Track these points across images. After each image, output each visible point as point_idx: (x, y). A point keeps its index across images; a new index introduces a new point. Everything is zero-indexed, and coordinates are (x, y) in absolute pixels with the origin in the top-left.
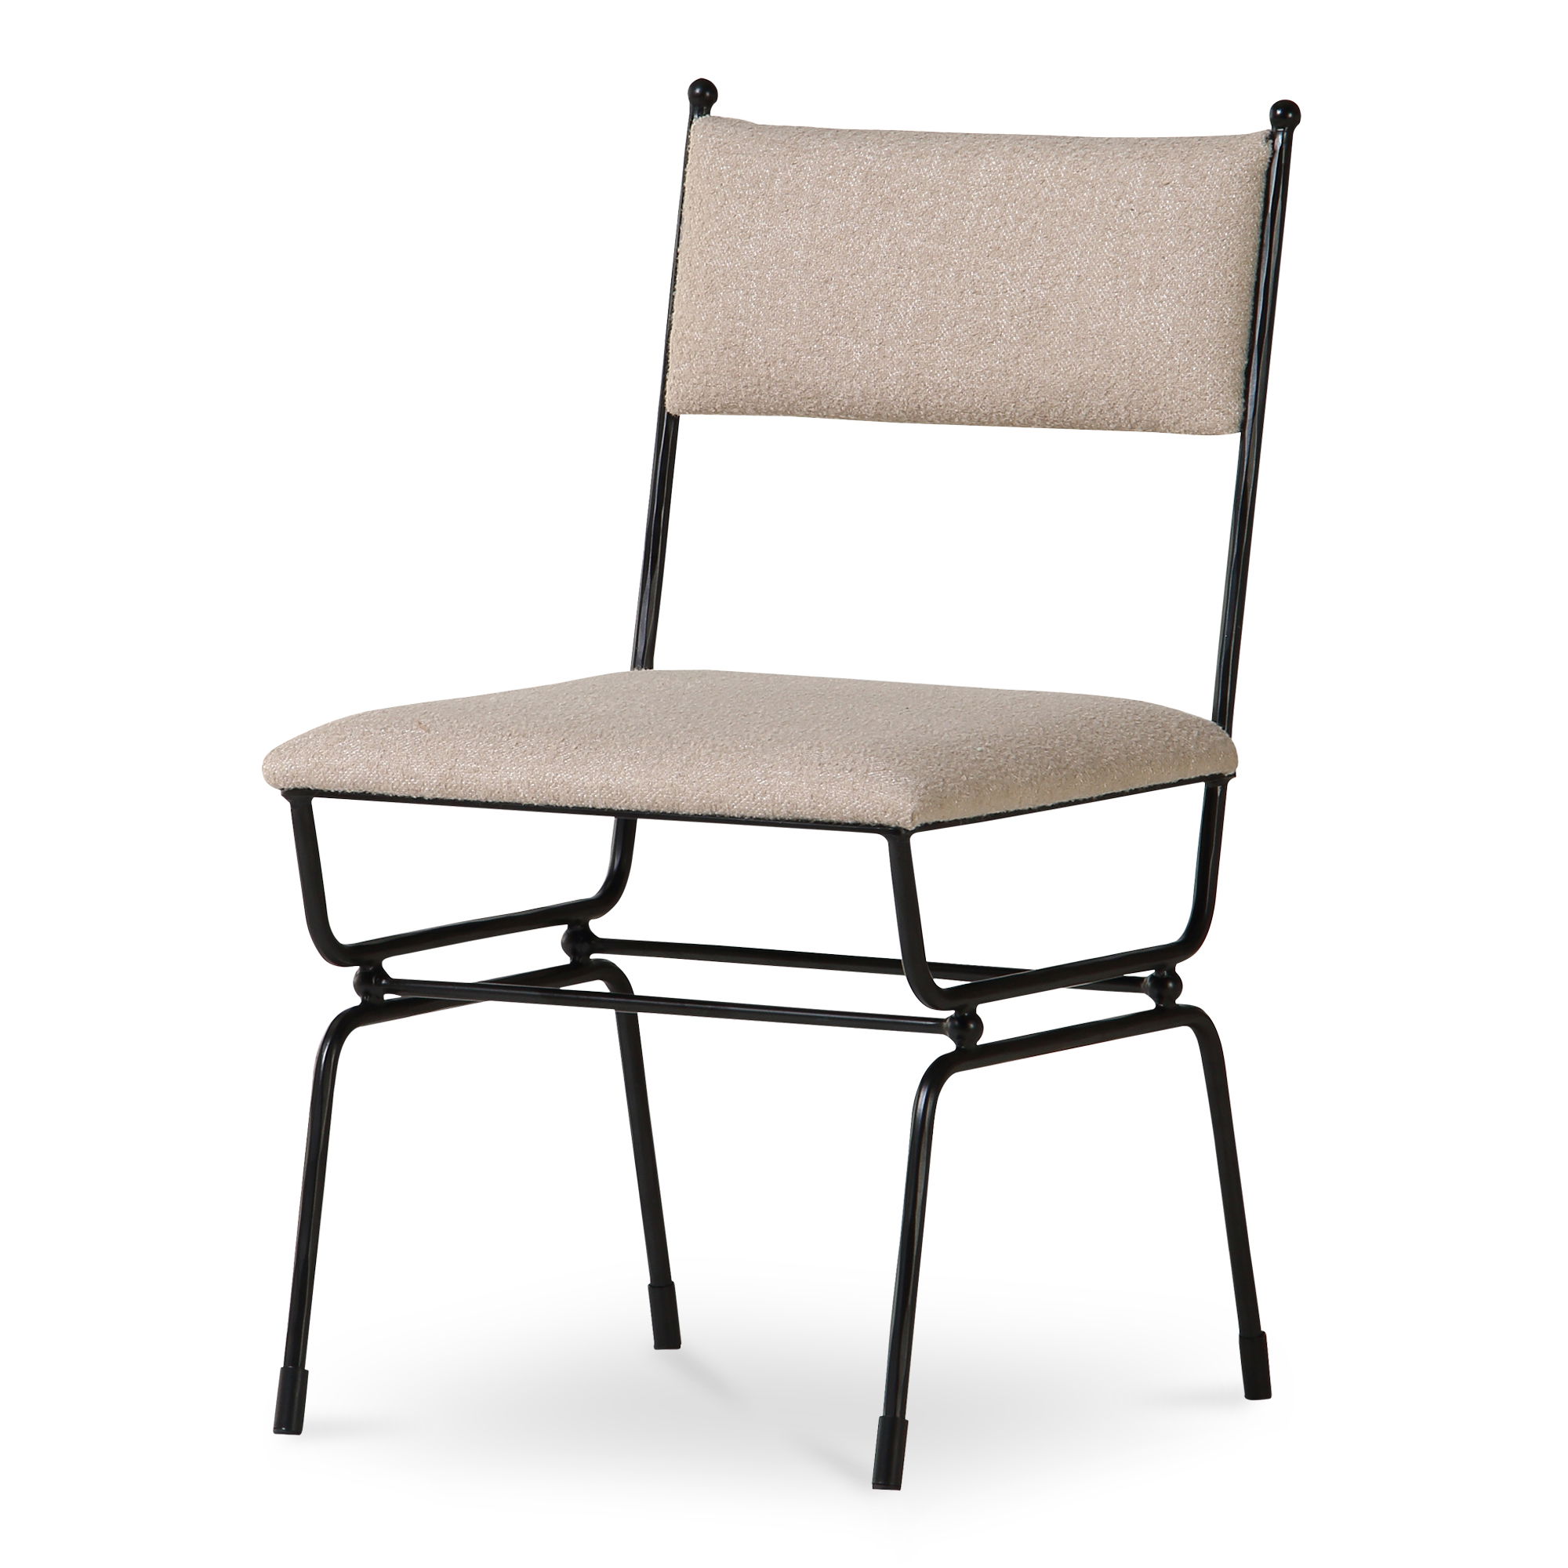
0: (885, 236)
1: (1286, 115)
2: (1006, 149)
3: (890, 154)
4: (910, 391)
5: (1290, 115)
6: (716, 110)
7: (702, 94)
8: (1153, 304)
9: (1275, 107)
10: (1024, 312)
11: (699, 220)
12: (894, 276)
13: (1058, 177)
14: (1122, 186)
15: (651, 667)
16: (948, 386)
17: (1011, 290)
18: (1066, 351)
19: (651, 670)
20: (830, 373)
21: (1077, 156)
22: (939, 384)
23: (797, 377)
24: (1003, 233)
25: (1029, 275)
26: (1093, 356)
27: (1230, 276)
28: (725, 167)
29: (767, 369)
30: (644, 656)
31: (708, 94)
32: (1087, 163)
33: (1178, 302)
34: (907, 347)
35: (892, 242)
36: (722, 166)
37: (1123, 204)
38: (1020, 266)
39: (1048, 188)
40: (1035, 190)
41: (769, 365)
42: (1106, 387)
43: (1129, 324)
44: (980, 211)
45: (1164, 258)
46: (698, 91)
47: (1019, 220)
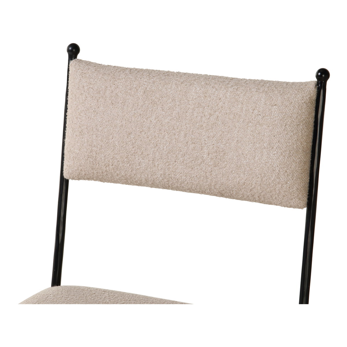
1: (322, 75)
2: (203, 83)
3: (154, 82)
4: (165, 180)
8: (270, 155)
10: (214, 153)
11: (75, 104)
13: (226, 97)
14: (255, 104)
15: (60, 285)
16: (181, 180)
17: (208, 143)
20: (132, 171)
21: (234, 89)
23: (118, 172)
24: (204, 119)
27: (303, 144)
28: (85, 84)
29: (106, 168)
30: (56, 280)
32: (239, 92)
33: (281, 155)
34: (164, 163)
35: (157, 120)
37: (256, 112)
38: (212, 134)
40: (217, 102)
41: (106, 166)
42: (250, 188)
43: (260, 162)
44: (194, 109)
47: (211, 115)
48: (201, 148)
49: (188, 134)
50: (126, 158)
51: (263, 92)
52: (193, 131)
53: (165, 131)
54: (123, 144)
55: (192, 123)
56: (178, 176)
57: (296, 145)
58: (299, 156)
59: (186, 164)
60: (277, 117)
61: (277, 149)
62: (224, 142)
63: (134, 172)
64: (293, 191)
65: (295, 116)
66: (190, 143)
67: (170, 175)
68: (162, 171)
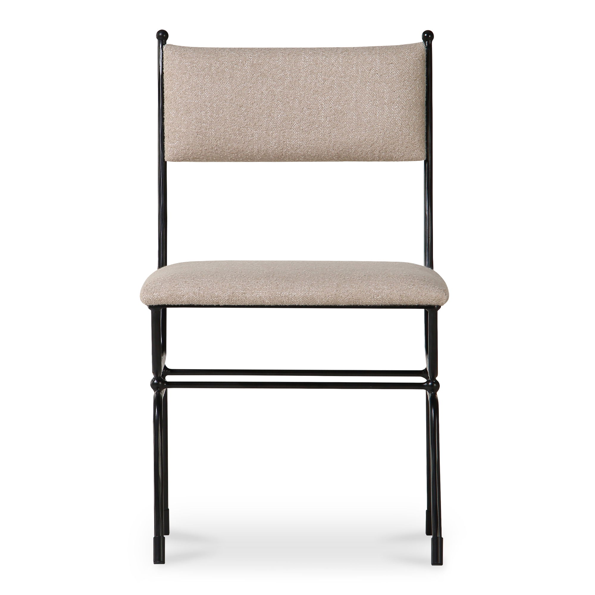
0: (265, 88)
1: (428, 36)
3: (259, 56)
4: (279, 148)
5: (430, 36)
6: (168, 42)
7: (162, 36)
8: (392, 110)
9: (424, 33)
10: (332, 116)
12: (270, 103)
13: (339, 62)
14: (371, 65)
16: (297, 145)
17: (325, 107)
18: (352, 130)
19: (166, 266)
20: (244, 143)
22: (293, 145)
24: (318, 85)
25: (333, 100)
26: (366, 131)
29: (216, 142)
30: (163, 261)
31: (164, 36)
33: (402, 109)
36: (186, 63)
37: (373, 71)
39: (336, 67)
41: (218, 141)
44: (306, 77)
45: (395, 92)
46: (160, 34)
47: (325, 80)
48: (318, 112)
49: (303, 101)
50: (238, 130)
51: (375, 54)
52: (307, 97)
53: (278, 100)
54: (234, 118)
55: (306, 89)
56: (293, 142)
57: (415, 99)
58: (418, 110)
59: (302, 130)
60: (395, 74)
61: (398, 104)
62: (342, 103)
63: (246, 143)
64: (415, 142)
65: (411, 72)
66: (305, 109)
67: (285, 142)
68: (276, 139)
